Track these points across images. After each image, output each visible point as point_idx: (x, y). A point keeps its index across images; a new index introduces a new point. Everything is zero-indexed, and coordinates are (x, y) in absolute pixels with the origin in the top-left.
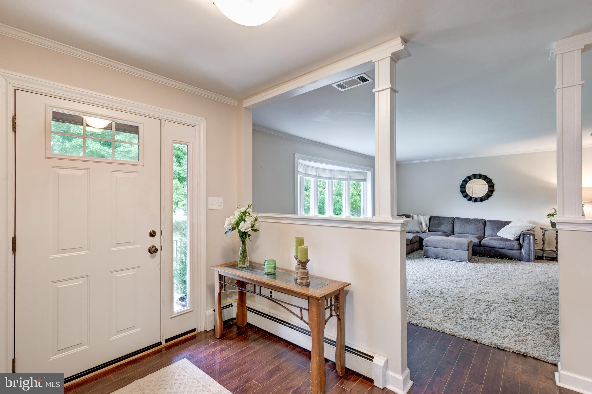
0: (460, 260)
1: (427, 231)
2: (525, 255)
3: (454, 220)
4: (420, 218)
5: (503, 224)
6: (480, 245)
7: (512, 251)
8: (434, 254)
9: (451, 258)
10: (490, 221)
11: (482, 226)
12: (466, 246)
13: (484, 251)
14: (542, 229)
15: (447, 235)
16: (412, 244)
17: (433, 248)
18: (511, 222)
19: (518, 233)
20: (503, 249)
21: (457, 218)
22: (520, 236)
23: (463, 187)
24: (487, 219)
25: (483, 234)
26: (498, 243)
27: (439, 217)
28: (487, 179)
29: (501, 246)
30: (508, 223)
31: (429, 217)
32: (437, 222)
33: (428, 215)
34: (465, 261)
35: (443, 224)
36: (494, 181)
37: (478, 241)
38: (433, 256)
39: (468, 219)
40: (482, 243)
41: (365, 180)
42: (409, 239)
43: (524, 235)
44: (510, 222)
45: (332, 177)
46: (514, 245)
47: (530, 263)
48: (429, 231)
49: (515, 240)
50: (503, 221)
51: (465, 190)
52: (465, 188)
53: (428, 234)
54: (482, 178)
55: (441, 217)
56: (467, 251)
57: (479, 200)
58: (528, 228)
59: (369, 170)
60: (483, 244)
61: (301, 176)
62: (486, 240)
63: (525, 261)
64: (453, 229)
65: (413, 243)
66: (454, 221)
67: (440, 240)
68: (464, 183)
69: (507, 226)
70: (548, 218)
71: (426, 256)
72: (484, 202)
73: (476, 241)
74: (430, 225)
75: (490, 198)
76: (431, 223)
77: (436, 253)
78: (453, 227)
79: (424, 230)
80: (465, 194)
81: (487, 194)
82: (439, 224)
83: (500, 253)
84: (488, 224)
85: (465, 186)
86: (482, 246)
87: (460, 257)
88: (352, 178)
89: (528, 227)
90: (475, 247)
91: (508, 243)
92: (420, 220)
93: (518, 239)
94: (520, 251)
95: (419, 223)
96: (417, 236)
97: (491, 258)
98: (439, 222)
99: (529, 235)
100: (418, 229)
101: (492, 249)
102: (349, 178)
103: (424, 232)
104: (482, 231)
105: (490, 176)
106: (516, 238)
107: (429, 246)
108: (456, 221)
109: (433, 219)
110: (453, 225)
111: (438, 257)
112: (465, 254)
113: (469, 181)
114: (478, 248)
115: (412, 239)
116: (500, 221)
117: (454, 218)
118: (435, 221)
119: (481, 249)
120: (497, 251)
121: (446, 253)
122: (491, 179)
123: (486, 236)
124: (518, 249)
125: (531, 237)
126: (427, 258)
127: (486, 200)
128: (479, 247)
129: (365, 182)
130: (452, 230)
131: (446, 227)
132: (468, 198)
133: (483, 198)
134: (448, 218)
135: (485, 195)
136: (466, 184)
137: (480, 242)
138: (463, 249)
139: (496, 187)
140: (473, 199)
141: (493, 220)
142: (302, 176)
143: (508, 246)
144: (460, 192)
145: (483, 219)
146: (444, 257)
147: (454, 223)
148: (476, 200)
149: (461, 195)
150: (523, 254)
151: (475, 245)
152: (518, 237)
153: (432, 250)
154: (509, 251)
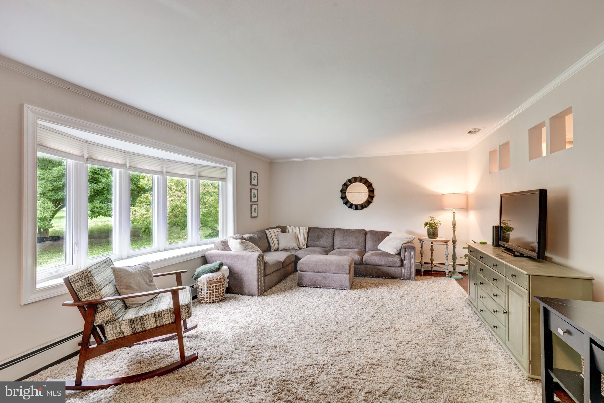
0: (341, 288)
1: (305, 246)
2: (406, 272)
3: (334, 231)
4: (297, 231)
5: (384, 235)
6: (361, 263)
7: (394, 268)
8: (311, 282)
9: (330, 285)
10: (371, 232)
11: (363, 239)
12: (347, 268)
13: (366, 270)
14: (420, 240)
15: (327, 252)
16: (284, 267)
17: (309, 273)
19: (399, 246)
20: (385, 267)
21: (337, 229)
22: (400, 250)
23: (343, 192)
24: (367, 229)
25: (364, 248)
26: (380, 260)
27: (318, 228)
28: (367, 183)
29: (383, 263)
30: (388, 234)
31: (307, 228)
32: (317, 234)
33: (307, 226)
34: (346, 288)
35: (323, 236)
36: (374, 186)
37: (360, 258)
38: (309, 284)
39: (349, 231)
40: (363, 260)
41: (224, 179)
42: (280, 262)
43: (405, 249)
44: (390, 233)
45: (164, 171)
46: (396, 261)
47: (412, 282)
48: (307, 247)
49: (396, 255)
50: (383, 232)
51: (346, 195)
52: (345, 193)
53: (306, 251)
54: (362, 182)
55: (320, 228)
56: (349, 275)
57: (359, 207)
58: (409, 240)
59: (231, 166)
60: (365, 261)
61: (74, 161)
62: (367, 257)
63: (407, 280)
64: (334, 243)
65: (287, 265)
66: (334, 233)
67: (317, 262)
68: (345, 187)
69: (388, 238)
70: (425, 227)
71: (300, 285)
72: (365, 209)
73: (357, 257)
74: (309, 239)
76: (309, 236)
77: (312, 279)
78: (334, 241)
79: (301, 246)
80: (345, 200)
81: (367, 200)
82: (319, 237)
83: (382, 271)
84: (368, 236)
85: (346, 191)
86: (363, 264)
87: (340, 283)
88: (203, 174)
89: (408, 238)
90: (357, 266)
91: (390, 259)
92: (297, 233)
93: (399, 254)
94: (401, 268)
95: (296, 237)
96: (292, 255)
97: (373, 278)
98: (318, 235)
99: (410, 248)
100: (294, 245)
101: (374, 267)
102: (197, 175)
103: (301, 249)
104: (363, 244)
105: (370, 180)
106: (397, 253)
107: (304, 270)
108: (337, 233)
109: (312, 231)
110: (334, 238)
111: (315, 285)
112: (345, 278)
113: (350, 185)
114: (359, 266)
115: (284, 261)
116: (380, 232)
117: (334, 229)
118: (314, 233)
119: (363, 267)
120: (379, 269)
121: (325, 278)
122: (371, 184)
123: (367, 250)
124: (400, 266)
125: (412, 250)
126: (303, 287)
127: (367, 207)
128: (361, 265)
129: (224, 182)
130: (331, 245)
131: (325, 241)
132: (349, 205)
133: (364, 206)
134: (328, 229)
135: (365, 202)
136: (347, 188)
137: (362, 259)
138: (344, 273)
139: (376, 192)
140: (354, 206)
141: (373, 231)
142: (77, 164)
143: (390, 262)
144: (341, 198)
145: (364, 230)
146: (322, 285)
147: (334, 235)
148: (356, 208)
149: (341, 201)
150: (405, 271)
151: (356, 263)
152: (399, 251)
153: (308, 276)
154: (391, 268)
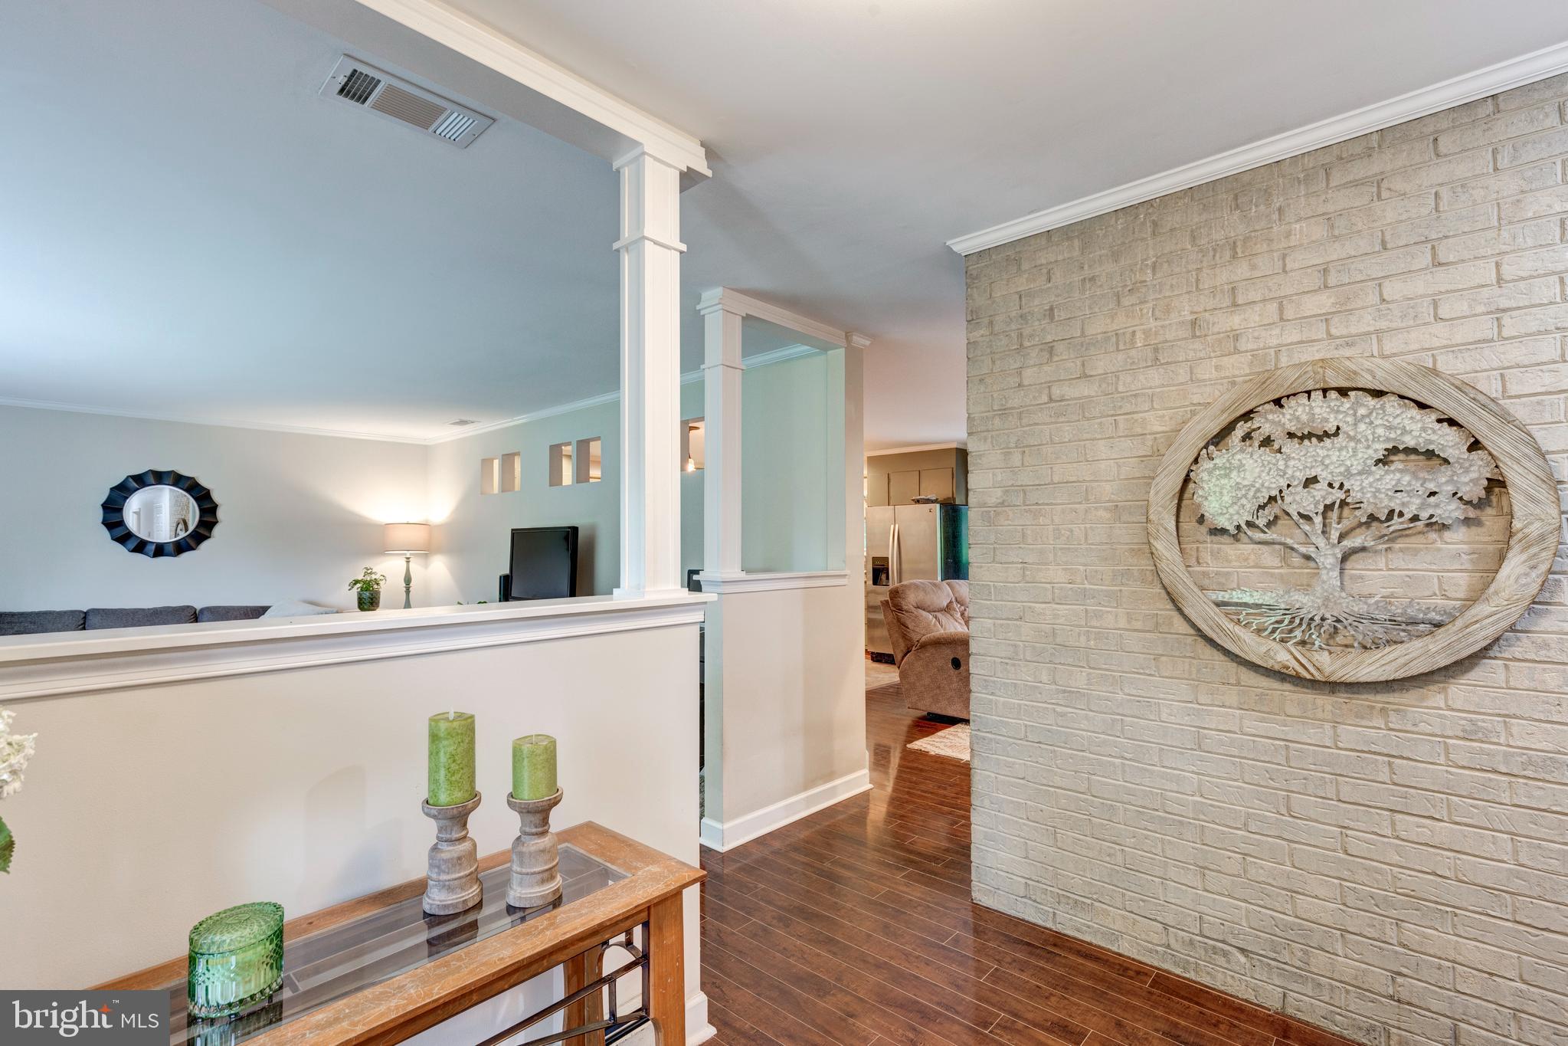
3: (85, 618)
5: (250, 614)
10: (212, 610)
18: (269, 607)
23: (112, 512)
28: (194, 487)
30: (261, 611)
36: (216, 497)
39: (140, 612)
44: (266, 608)
50: (248, 606)
51: (122, 517)
52: (120, 511)
54: (181, 485)
55: (22, 614)
57: (168, 550)
68: (117, 496)
69: (262, 619)
72: (189, 554)
75: (205, 545)
80: (119, 532)
81: (194, 532)
85: (122, 505)
105: (206, 483)
116: (239, 609)
117: (85, 613)
122: (209, 491)
127: (193, 549)
132: (132, 544)
133: (182, 546)
134: (59, 615)
135: (189, 537)
136: (125, 499)
139: (222, 513)
140: (149, 549)
144: (103, 523)
145: (188, 607)
148: (160, 551)
149: (105, 533)
